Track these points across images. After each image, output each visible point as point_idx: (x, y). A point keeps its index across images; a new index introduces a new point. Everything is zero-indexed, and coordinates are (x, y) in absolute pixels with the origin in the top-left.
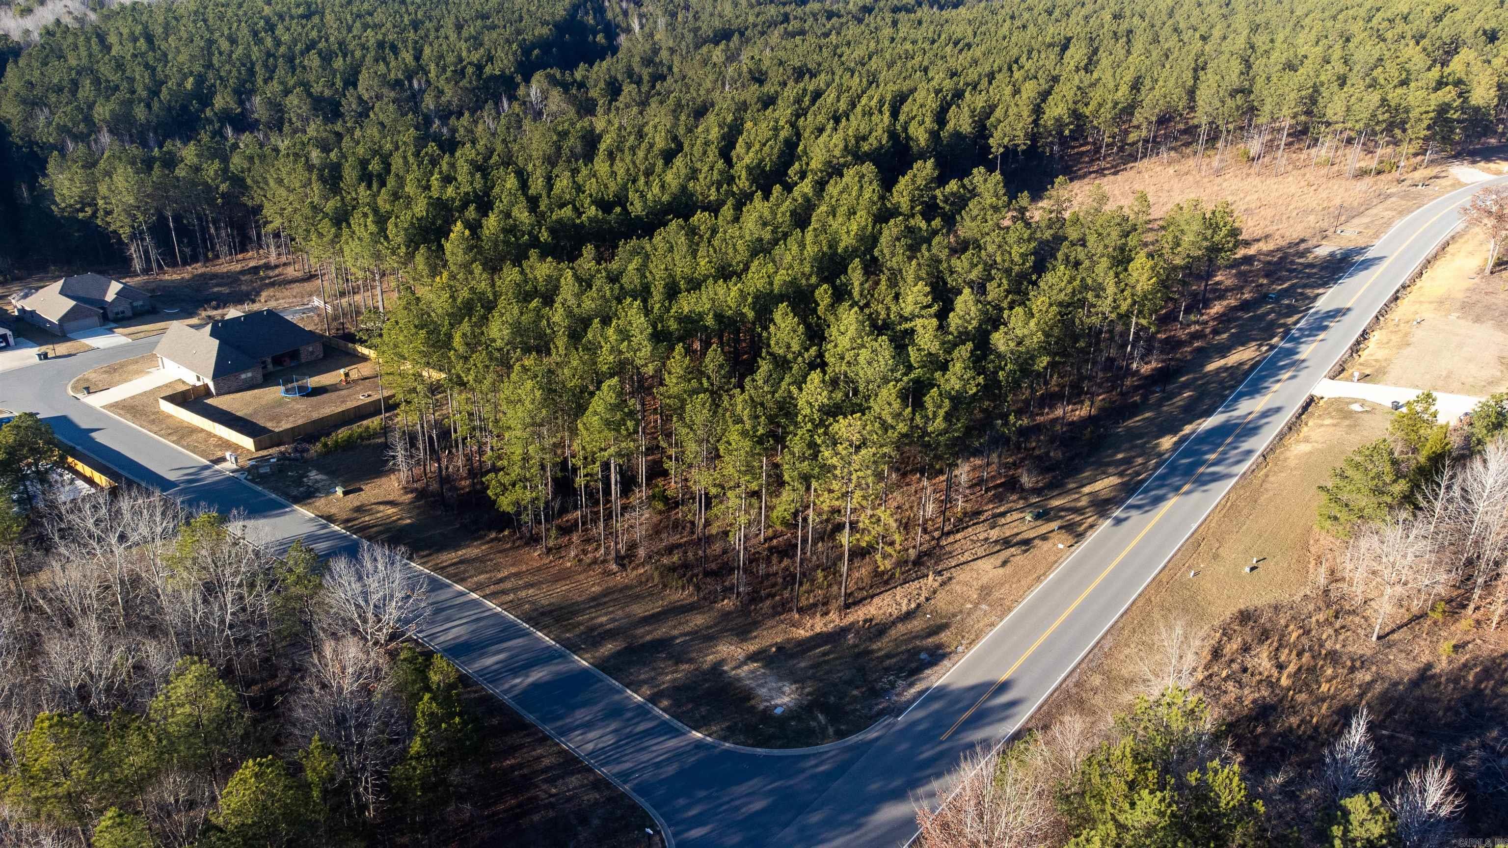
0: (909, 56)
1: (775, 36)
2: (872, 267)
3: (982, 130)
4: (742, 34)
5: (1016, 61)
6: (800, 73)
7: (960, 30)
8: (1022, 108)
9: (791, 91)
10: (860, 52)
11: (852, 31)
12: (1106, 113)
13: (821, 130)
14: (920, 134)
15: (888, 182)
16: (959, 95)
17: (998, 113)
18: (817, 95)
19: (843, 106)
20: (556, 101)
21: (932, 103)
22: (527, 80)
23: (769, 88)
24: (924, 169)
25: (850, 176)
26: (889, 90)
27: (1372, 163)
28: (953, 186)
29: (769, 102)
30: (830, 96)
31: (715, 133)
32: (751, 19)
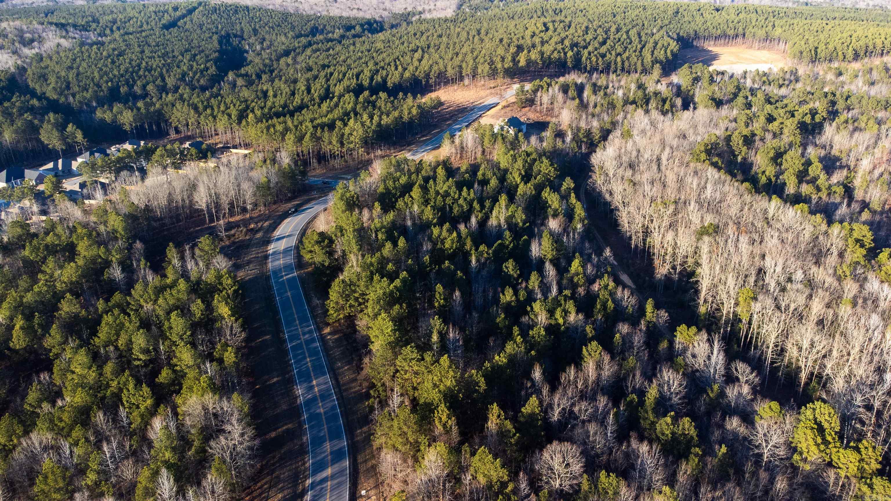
0: (360, 58)
1: (308, 52)
2: (356, 114)
3: (385, 81)
4: (295, 51)
5: (398, 58)
6: (324, 67)
7: (379, 45)
8: (397, 74)
9: (322, 74)
10: (343, 58)
11: (338, 48)
12: (422, 75)
13: (336, 85)
14: (366, 83)
15: (357, 96)
16: (377, 71)
17: (390, 76)
18: (331, 74)
19: (341, 77)
20: (240, 82)
21: (368, 74)
22: (226, 74)
23: (315, 72)
24: (366, 93)
25: (347, 96)
26: (355, 71)
27: (492, 86)
28: (374, 97)
29: (316, 77)
30: (336, 75)
31: (303, 88)
32: (297, 45)
